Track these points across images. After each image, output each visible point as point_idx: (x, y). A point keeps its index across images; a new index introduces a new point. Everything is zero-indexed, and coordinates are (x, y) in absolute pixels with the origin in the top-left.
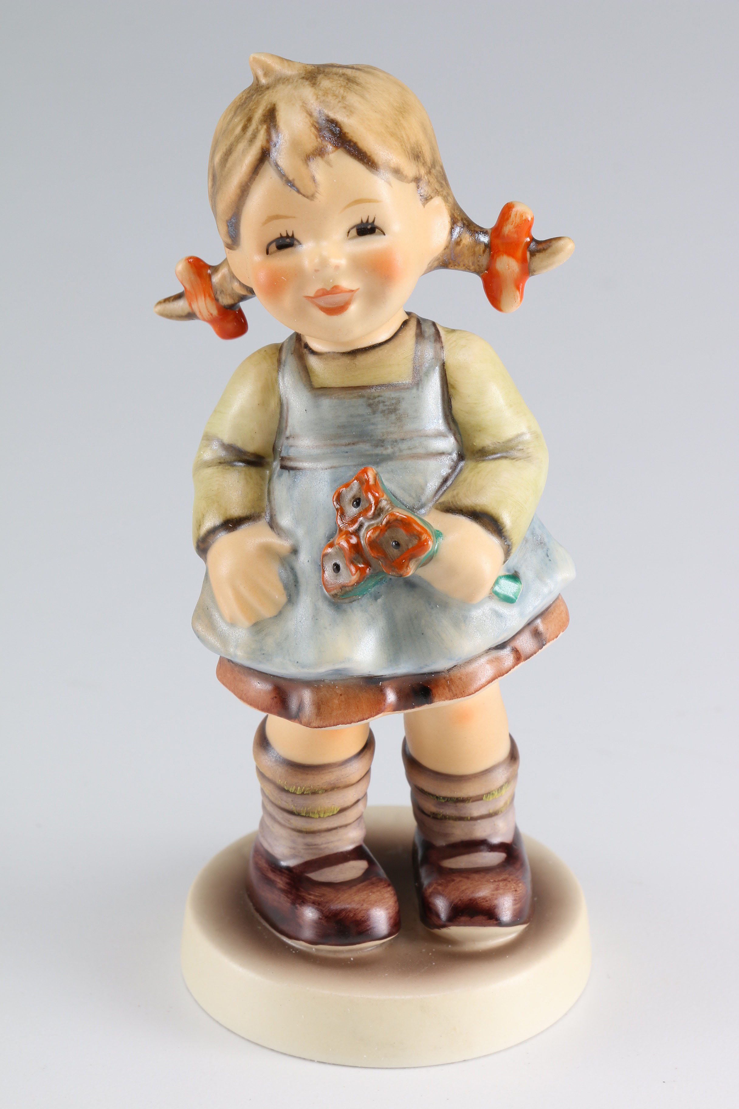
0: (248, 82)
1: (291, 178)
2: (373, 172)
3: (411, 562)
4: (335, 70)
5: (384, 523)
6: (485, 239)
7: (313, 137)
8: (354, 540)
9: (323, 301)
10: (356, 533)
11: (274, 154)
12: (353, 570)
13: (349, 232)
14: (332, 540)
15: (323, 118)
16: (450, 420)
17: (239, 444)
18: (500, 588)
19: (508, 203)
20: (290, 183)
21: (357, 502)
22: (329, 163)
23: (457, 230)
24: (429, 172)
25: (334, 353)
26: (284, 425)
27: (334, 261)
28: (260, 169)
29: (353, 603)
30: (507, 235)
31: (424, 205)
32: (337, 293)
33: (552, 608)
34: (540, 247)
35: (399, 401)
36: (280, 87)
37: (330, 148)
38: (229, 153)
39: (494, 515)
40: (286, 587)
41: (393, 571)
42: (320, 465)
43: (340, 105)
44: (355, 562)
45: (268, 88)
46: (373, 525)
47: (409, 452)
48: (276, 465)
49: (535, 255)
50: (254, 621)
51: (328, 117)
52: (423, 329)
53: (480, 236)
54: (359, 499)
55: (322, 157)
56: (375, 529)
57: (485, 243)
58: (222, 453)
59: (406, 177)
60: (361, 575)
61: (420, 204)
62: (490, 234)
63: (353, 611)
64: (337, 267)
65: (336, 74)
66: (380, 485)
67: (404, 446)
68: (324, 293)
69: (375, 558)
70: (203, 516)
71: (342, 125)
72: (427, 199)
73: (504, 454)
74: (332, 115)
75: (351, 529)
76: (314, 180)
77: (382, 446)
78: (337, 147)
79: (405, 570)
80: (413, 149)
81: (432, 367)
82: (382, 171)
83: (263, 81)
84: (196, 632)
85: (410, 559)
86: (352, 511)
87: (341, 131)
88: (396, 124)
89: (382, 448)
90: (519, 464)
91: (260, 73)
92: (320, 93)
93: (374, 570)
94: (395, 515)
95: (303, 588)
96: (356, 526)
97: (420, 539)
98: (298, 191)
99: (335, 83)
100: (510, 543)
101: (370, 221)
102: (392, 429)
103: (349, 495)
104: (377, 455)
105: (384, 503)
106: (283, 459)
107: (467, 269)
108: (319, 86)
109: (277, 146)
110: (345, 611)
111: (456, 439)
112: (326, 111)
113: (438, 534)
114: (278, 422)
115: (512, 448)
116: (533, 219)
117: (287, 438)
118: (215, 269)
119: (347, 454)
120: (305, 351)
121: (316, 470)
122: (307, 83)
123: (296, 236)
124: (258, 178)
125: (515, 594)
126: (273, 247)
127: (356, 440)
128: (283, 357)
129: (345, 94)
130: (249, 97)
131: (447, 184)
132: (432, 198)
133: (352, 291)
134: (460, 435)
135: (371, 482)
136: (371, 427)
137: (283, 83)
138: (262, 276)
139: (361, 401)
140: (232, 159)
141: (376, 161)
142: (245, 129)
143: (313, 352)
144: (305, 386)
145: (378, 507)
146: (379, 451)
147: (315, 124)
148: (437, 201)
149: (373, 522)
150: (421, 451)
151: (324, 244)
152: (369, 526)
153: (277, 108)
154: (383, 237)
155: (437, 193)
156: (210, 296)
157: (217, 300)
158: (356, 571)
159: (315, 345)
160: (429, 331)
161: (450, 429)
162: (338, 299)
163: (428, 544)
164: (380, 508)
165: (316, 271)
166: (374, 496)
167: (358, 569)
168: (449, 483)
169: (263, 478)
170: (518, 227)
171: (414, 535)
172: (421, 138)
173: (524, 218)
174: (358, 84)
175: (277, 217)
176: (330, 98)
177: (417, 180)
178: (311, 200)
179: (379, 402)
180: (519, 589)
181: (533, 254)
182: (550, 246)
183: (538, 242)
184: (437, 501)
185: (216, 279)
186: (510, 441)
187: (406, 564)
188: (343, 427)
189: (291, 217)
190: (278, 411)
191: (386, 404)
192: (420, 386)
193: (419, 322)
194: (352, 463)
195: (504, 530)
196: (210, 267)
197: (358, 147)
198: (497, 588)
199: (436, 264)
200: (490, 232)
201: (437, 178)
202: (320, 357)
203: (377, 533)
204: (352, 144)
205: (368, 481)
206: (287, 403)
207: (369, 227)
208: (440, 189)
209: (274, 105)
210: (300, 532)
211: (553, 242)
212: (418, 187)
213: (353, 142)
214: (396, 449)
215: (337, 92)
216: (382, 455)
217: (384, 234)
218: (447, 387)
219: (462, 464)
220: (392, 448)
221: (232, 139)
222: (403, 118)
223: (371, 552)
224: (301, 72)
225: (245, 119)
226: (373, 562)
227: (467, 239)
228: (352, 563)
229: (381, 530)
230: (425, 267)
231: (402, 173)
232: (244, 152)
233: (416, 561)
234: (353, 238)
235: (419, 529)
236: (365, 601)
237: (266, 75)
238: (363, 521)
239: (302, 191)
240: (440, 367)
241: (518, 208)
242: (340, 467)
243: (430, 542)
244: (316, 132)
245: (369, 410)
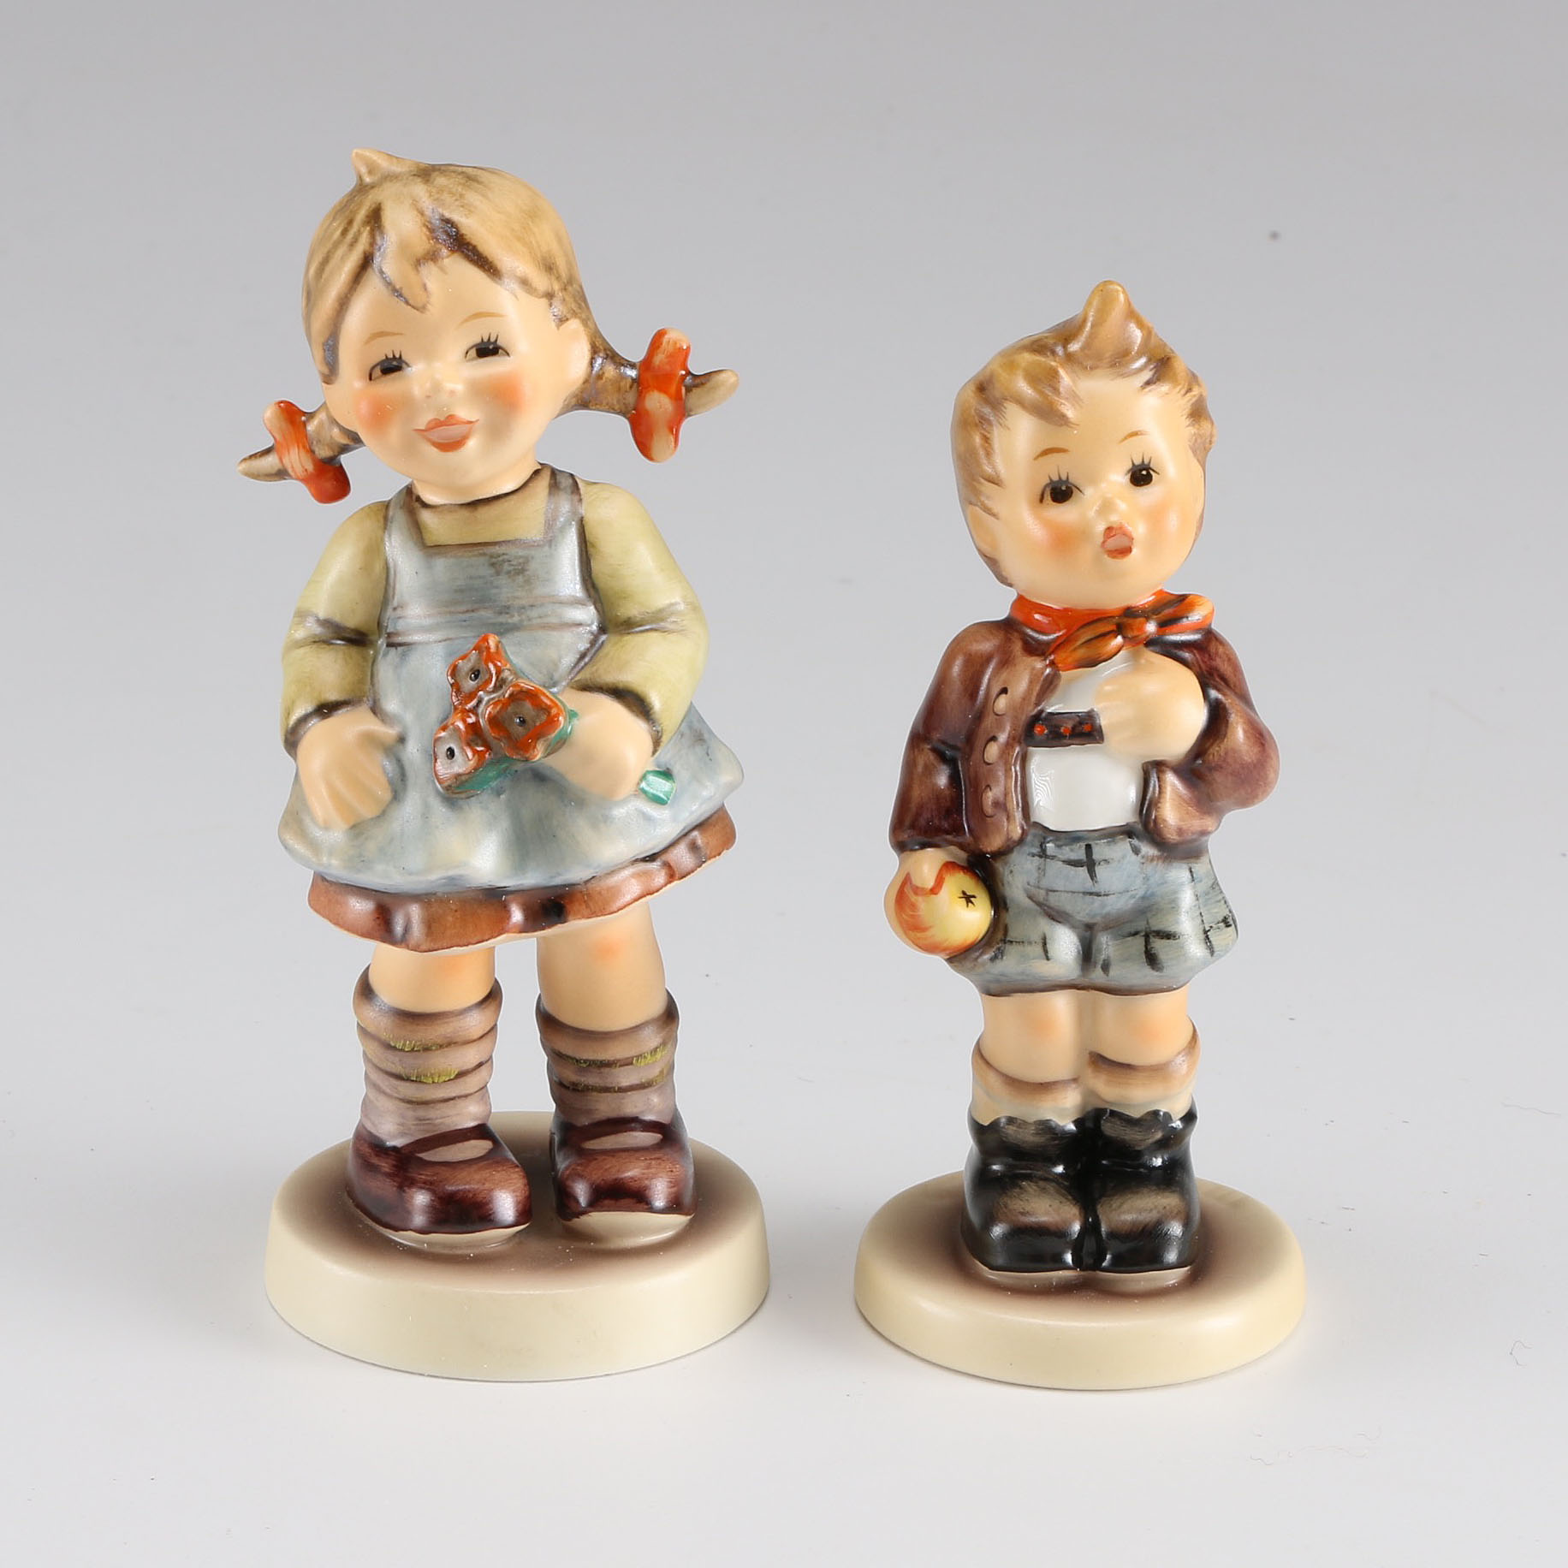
0: (351, 184)
1: (398, 287)
2: (496, 283)
3: (539, 742)
4: (452, 168)
5: (507, 695)
6: (632, 373)
7: (424, 238)
8: (471, 720)
9: (436, 435)
10: (474, 711)
11: (377, 260)
12: (470, 754)
13: (467, 353)
14: (445, 723)
15: (437, 217)
16: (589, 586)
17: (337, 618)
18: (648, 785)
19: (659, 331)
20: (397, 293)
21: (476, 674)
22: (442, 269)
23: (599, 361)
24: (565, 289)
25: (451, 504)
26: (391, 593)
27: (449, 386)
28: (361, 277)
29: (472, 799)
30: (659, 366)
31: (558, 327)
32: (453, 425)
33: (714, 818)
34: (698, 381)
35: (527, 560)
36: (387, 185)
37: (445, 252)
38: (326, 261)
39: (640, 692)
40: (391, 782)
41: (517, 754)
42: (432, 637)
43: (457, 203)
44: (472, 744)
45: (373, 187)
46: (493, 699)
47: (539, 621)
48: (382, 642)
49: (691, 390)
50: (352, 824)
51: (443, 216)
52: (558, 481)
53: (627, 369)
54: (479, 671)
55: (435, 262)
56: (495, 704)
57: (632, 377)
58: (318, 630)
59: (536, 290)
60: (479, 760)
61: (553, 325)
62: (638, 367)
63: (470, 808)
64: (452, 393)
65: (454, 172)
66: (503, 654)
67: (534, 613)
68: (438, 424)
69: (496, 738)
70: (293, 702)
71: (459, 226)
72: (562, 321)
73: (654, 626)
74: (447, 215)
75: (469, 706)
76: (425, 287)
77: (507, 613)
78: (453, 251)
79: (531, 751)
80: (544, 259)
81: (568, 523)
82: (506, 280)
83: (368, 179)
84: (283, 842)
85: (538, 739)
86: (469, 684)
87: (457, 232)
88: (524, 228)
89: (507, 616)
90: (672, 637)
91: (363, 170)
92: (434, 190)
93: (496, 754)
94: (519, 686)
95: (411, 781)
96: (474, 703)
97: (549, 713)
98: (407, 303)
99: (452, 180)
100: (659, 729)
101: (492, 340)
102: (518, 594)
103: (465, 666)
104: (501, 624)
105: (506, 674)
106: (389, 635)
107: (612, 410)
108: (433, 183)
109: (382, 250)
110: (461, 808)
111: (596, 608)
112: (440, 210)
113: (573, 715)
114: (383, 590)
115: (662, 620)
116: (688, 348)
117: (395, 609)
118: (311, 415)
119: (464, 623)
120: (417, 505)
121: (427, 643)
122: (419, 180)
123: (404, 358)
124: (359, 288)
125: (667, 794)
126: (377, 371)
127: (476, 606)
128: (391, 513)
129: (464, 192)
130: (351, 199)
131: (588, 308)
132: (567, 319)
133: (471, 422)
134: (602, 604)
135: (493, 649)
136: (494, 591)
137: (391, 181)
138: (364, 408)
139: (482, 560)
140: (328, 269)
141: (499, 267)
142: (345, 232)
143: (425, 505)
144: (416, 544)
145: (500, 677)
146: (502, 619)
147: (427, 224)
148: (574, 324)
149: (492, 696)
150: (554, 620)
151: (438, 365)
152: (489, 701)
153: (383, 207)
154: (507, 358)
155: (575, 314)
156: (304, 447)
157: (313, 452)
158: (474, 756)
159: (429, 497)
160: (565, 482)
161: (590, 596)
162: (454, 431)
163: (558, 720)
164: (502, 679)
165: (428, 397)
166: (495, 665)
167: (475, 752)
168: (587, 660)
169: (365, 659)
170: (671, 356)
171: (543, 709)
172: (554, 246)
173: (678, 346)
174: (478, 182)
175: (381, 334)
176: (445, 196)
177: (550, 296)
178: (422, 312)
179: (504, 561)
180: (673, 789)
181: (689, 390)
182: (708, 381)
183: (695, 376)
184: (572, 679)
185: (311, 427)
186: (661, 611)
187: (533, 744)
188: (461, 591)
189: (398, 334)
190: (384, 576)
191: (512, 563)
192: (553, 544)
193: (554, 473)
194: (473, 634)
195: (651, 712)
196: (304, 414)
197: (477, 251)
198: (643, 785)
199: (574, 401)
200: (638, 365)
201: (574, 297)
202: (434, 510)
203: (498, 708)
204: (471, 247)
205: (488, 648)
206: (395, 566)
207: (491, 347)
208: (578, 311)
209: (380, 204)
210: (409, 718)
211: (713, 375)
212: (551, 305)
213: (471, 245)
214: (524, 617)
215: (454, 190)
216: (507, 623)
217: (508, 354)
218: (586, 545)
219: (603, 637)
220: (519, 615)
221: (329, 245)
222: (532, 222)
223: (491, 731)
224: (412, 169)
225: (346, 222)
226: (494, 743)
227: (610, 371)
228: (469, 745)
229: (503, 704)
230: (560, 405)
231: (531, 285)
232: (343, 259)
233: (545, 741)
234: (473, 359)
235: (548, 703)
236: (485, 797)
237: (370, 172)
238: (483, 696)
239: (411, 302)
240: (577, 523)
241: (671, 336)
242: (457, 638)
243: (561, 718)
244: (428, 233)
245: (492, 571)
